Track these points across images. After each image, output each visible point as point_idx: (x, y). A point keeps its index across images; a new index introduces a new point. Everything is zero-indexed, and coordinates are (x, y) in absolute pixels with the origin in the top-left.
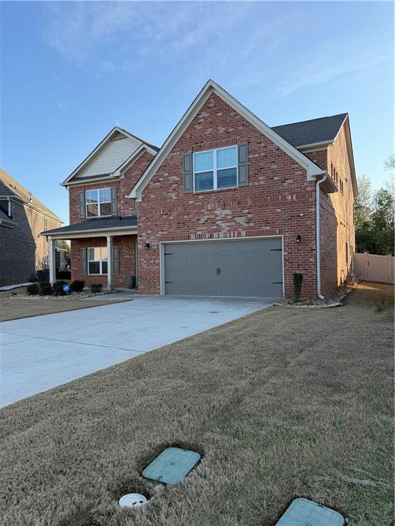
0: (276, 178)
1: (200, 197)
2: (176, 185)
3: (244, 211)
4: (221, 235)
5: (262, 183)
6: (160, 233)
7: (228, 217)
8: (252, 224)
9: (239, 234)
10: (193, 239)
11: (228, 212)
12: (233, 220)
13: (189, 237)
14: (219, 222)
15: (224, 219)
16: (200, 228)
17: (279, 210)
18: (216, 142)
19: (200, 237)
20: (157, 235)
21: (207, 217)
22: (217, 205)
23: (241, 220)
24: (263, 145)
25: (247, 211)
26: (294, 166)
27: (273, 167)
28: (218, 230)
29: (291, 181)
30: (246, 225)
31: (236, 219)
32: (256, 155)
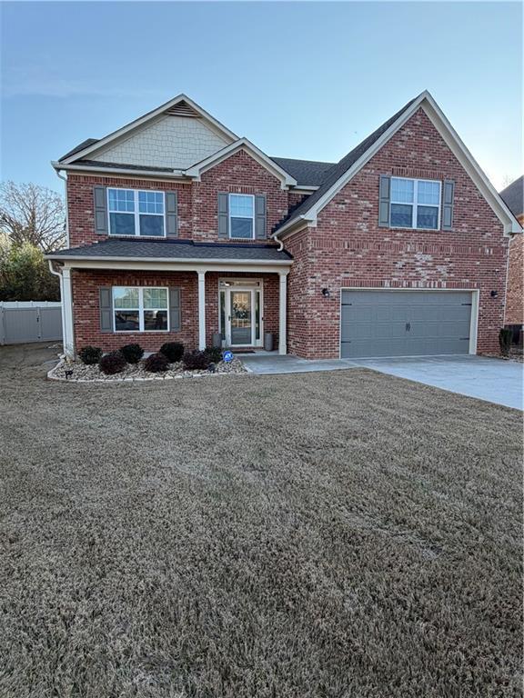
0: (477, 229)
1: (398, 234)
2: (368, 214)
3: (446, 259)
4: (421, 284)
5: (465, 231)
6: (342, 275)
7: (429, 264)
8: (452, 275)
9: (440, 286)
10: (387, 286)
11: (429, 257)
12: (433, 268)
13: (382, 284)
14: (418, 269)
15: (424, 266)
16: (396, 274)
17: (478, 263)
18: (420, 171)
19: (396, 284)
20: (338, 278)
21: (405, 260)
22: (417, 248)
23: (442, 269)
24: (468, 189)
25: (449, 259)
26: (495, 219)
28: (417, 278)
29: (489, 234)
30: (447, 275)
31: (437, 267)
32: (461, 199)
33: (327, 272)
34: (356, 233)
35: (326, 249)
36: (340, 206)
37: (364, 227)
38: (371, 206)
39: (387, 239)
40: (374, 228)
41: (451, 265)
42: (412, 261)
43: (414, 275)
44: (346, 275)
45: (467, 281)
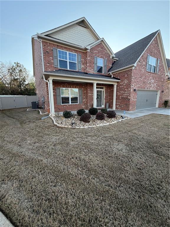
2: (144, 66)
8: (157, 86)
11: (154, 81)
12: (154, 84)
16: (148, 85)
17: (161, 83)
20: (137, 86)
24: (161, 62)
27: (162, 70)
29: (163, 75)
33: (135, 84)
35: (136, 77)
36: (139, 63)
37: (143, 70)
38: (145, 64)
39: (147, 75)
41: (157, 83)
42: (151, 82)
43: (151, 86)
44: (139, 85)
45: (159, 88)
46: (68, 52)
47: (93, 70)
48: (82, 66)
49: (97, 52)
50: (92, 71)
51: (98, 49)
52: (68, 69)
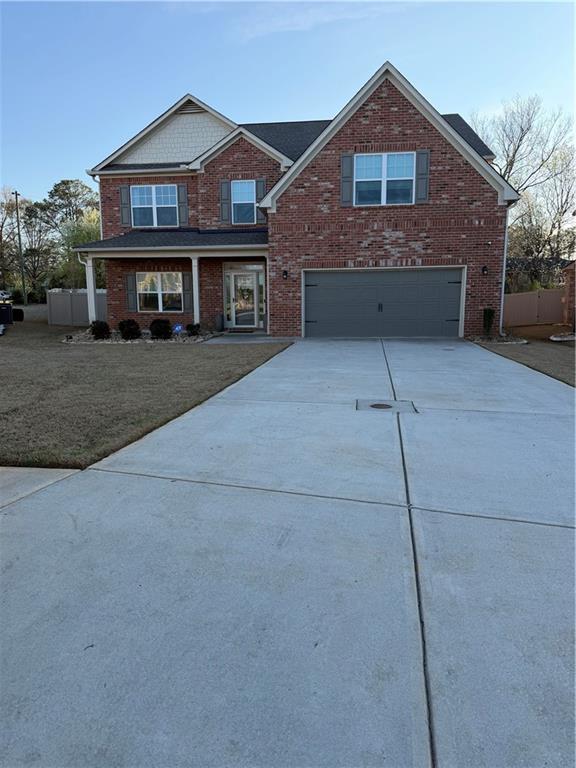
0: (462, 198)
1: (363, 213)
2: (329, 195)
3: (421, 235)
4: (390, 263)
5: (446, 202)
6: (303, 257)
7: (400, 241)
8: (429, 251)
9: (414, 263)
10: (351, 267)
11: (400, 234)
12: (406, 244)
13: (345, 265)
14: (388, 247)
15: (394, 243)
16: (362, 253)
17: (464, 236)
18: (388, 144)
19: (361, 264)
20: (299, 260)
21: (372, 239)
22: (386, 224)
23: (417, 246)
24: (448, 156)
25: (425, 235)
26: (485, 186)
27: (459, 184)
28: (387, 256)
29: (480, 203)
30: (423, 252)
31: (410, 243)
32: (440, 168)
33: (288, 255)
34: (317, 215)
35: (286, 233)
36: (300, 190)
37: (325, 209)
38: (332, 186)
39: (350, 219)
40: (336, 208)
41: (428, 240)
42: (380, 239)
43: (383, 253)
44: (307, 257)
45: (450, 256)
46: (154, 187)
47: (216, 219)
48: (191, 213)
49: (230, 166)
50: (214, 223)
51: (231, 159)
52: (155, 225)
